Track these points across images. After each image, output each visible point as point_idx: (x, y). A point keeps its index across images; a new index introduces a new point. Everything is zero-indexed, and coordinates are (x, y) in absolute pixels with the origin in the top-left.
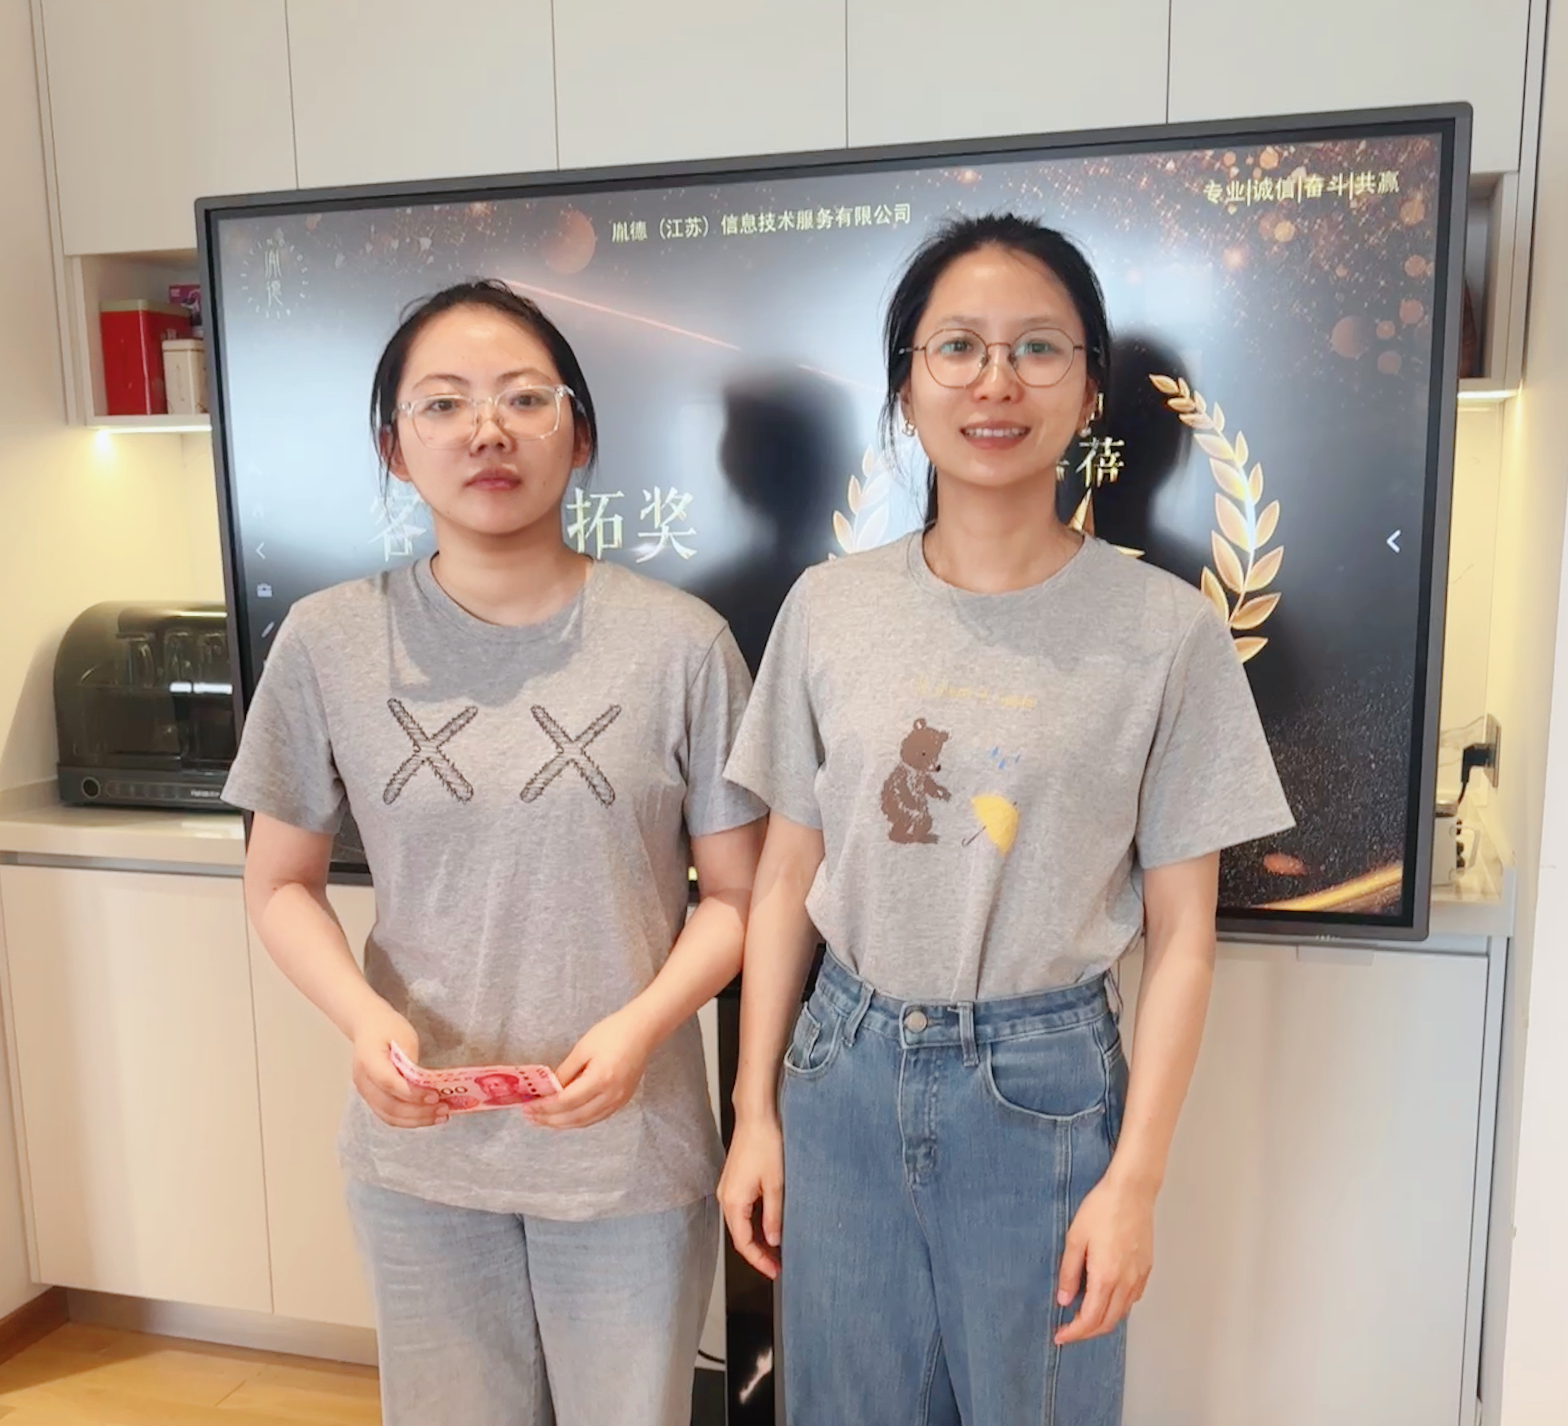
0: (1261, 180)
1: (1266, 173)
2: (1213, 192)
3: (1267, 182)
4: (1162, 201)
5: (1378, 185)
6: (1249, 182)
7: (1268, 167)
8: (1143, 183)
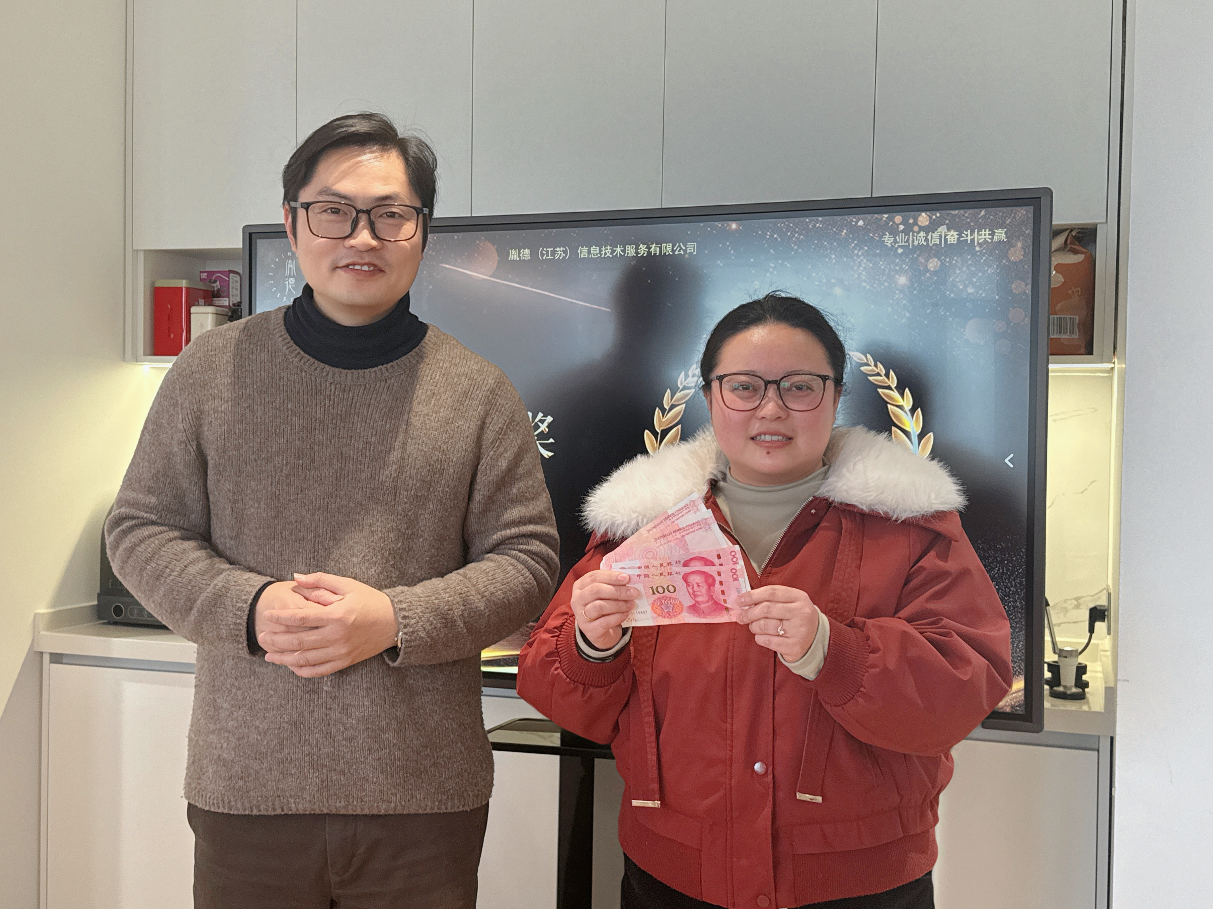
0: (918, 233)
1: (922, 229)
2: (888, 239)
3: (922, 234)
4: (855, 244)
5: (993, 237)
6: (911, 234)
7: (922, 225)
8: (843, 234)
